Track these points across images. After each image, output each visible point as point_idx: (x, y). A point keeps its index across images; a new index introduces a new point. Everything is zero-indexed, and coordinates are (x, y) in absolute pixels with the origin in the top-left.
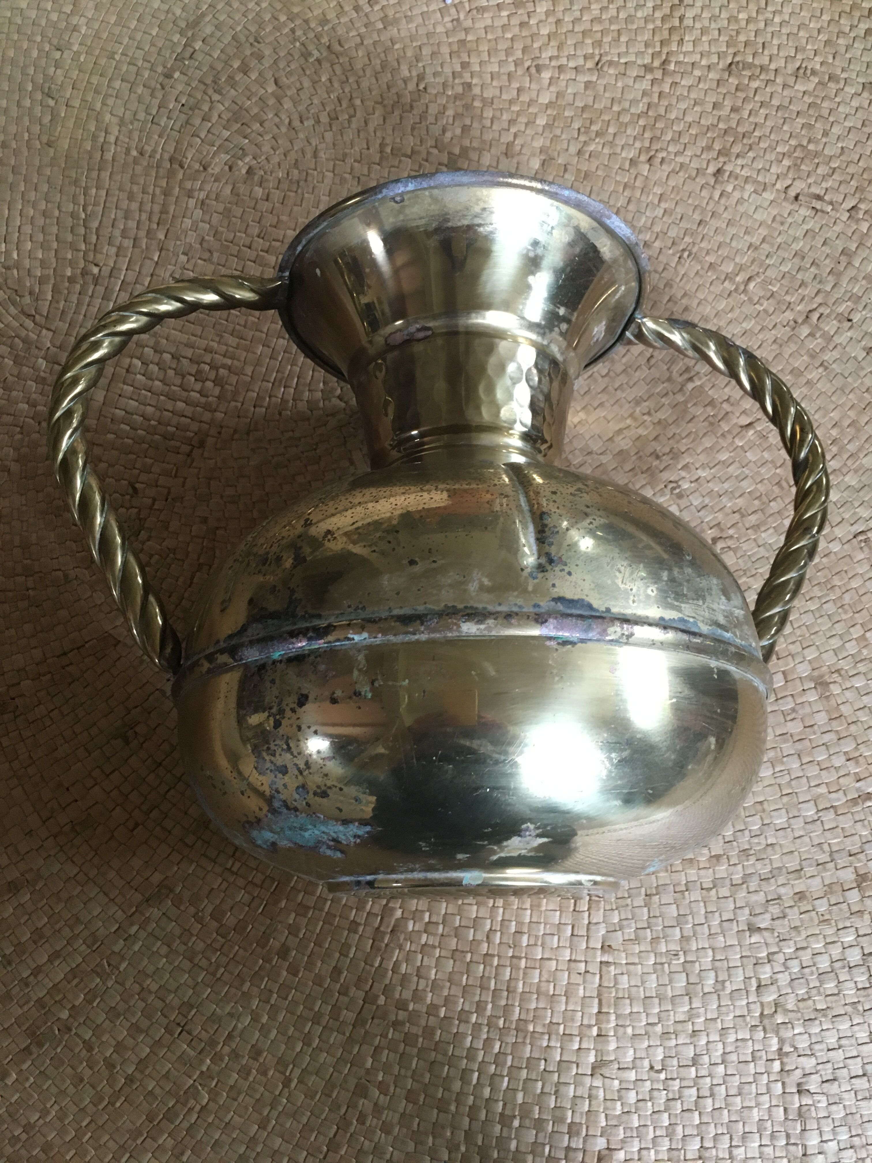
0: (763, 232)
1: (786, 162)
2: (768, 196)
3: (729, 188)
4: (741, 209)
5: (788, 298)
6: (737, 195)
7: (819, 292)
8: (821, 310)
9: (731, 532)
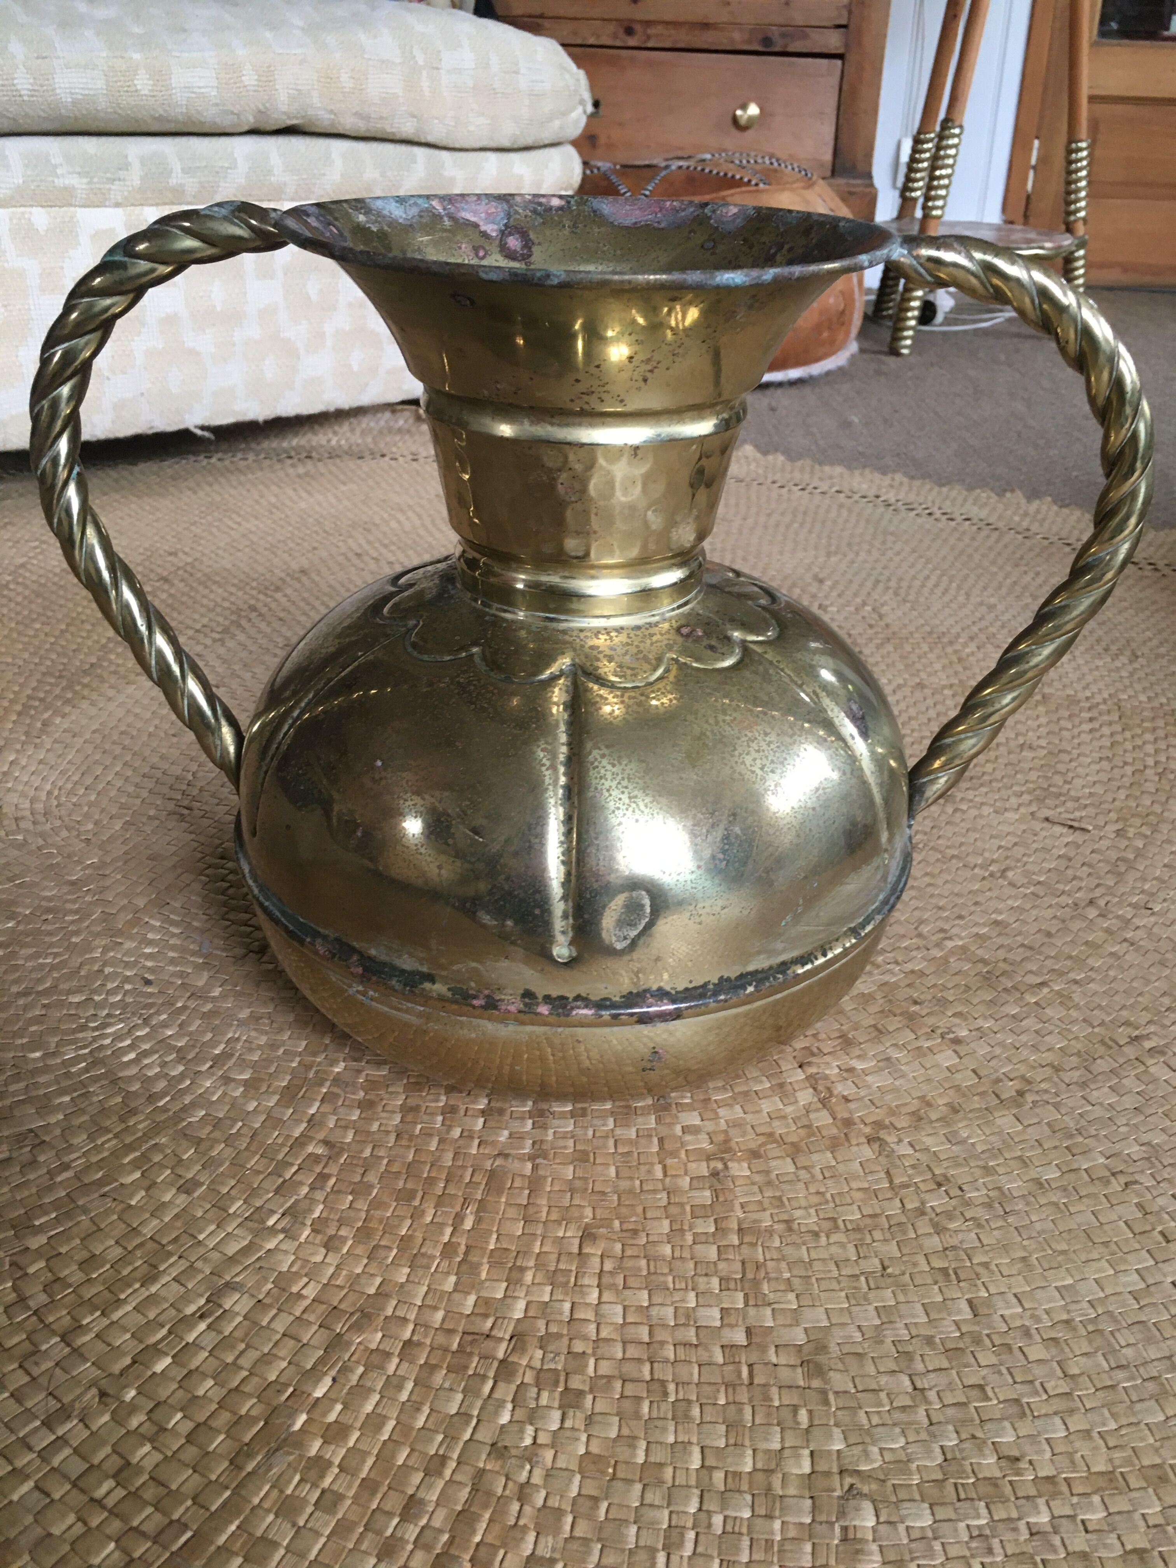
0: (1012, 839)
1: (1026, 798)
2: (1012, 816)
3: (964, 807)
4: (982, 822)
5: (1060, 887)
6: (974, 812)
7: (1098, 885)
8: (1107, 898)
9: (1043, 1086)
